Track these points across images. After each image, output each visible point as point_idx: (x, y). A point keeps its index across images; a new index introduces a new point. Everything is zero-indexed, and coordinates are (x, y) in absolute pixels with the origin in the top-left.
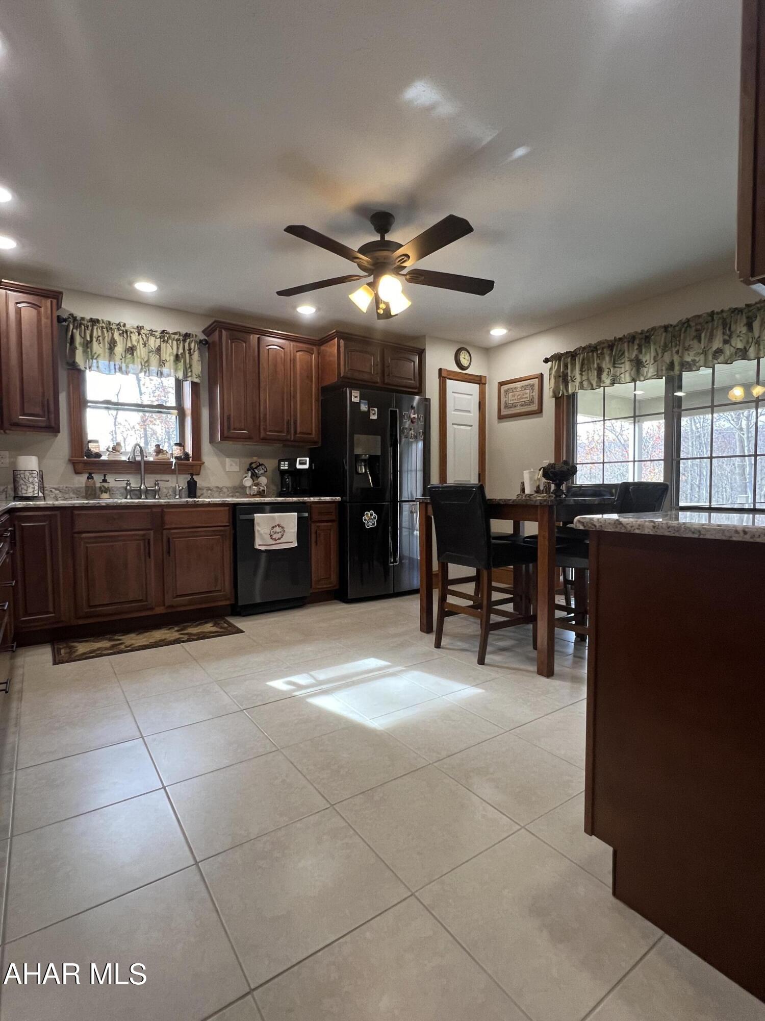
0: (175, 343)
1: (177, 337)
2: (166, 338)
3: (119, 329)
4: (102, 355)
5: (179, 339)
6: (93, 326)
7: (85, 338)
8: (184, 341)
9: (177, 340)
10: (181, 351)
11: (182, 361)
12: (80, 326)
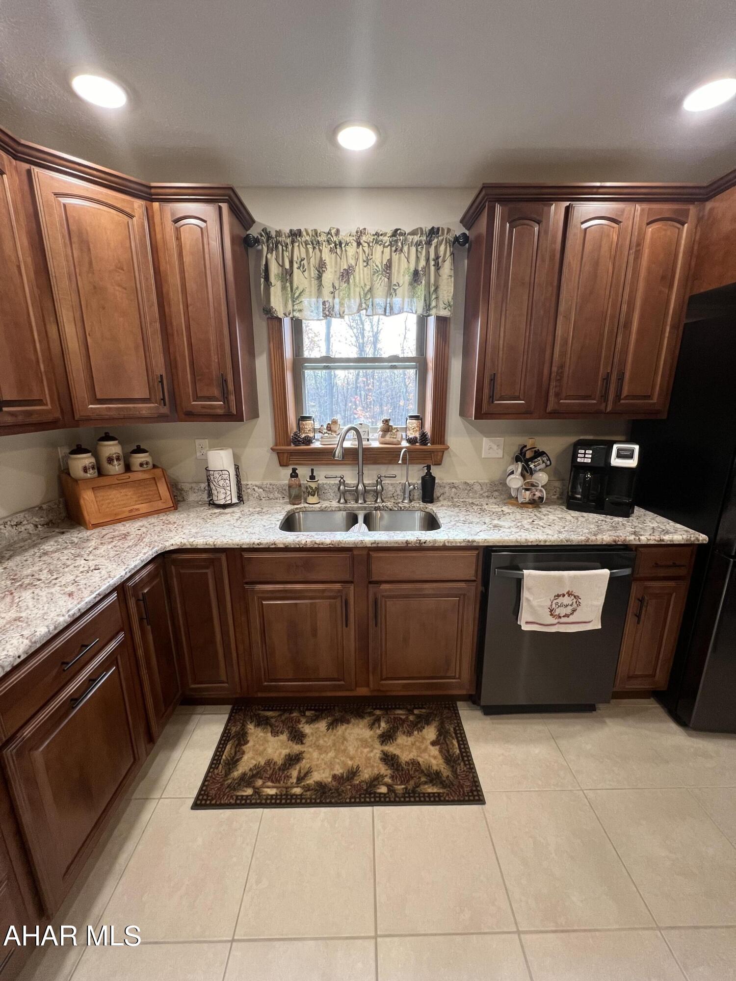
0: (413, 249)
1: (416, 238)
2: (400, 244)
3: (329, 242)
4: (307, 290)
5: (421, 242)
6: (293, 242)
7: (283, 266)
8: (429, 243)
9: (418, 244)
10: (422, 263)
11: (423, 282)
12: (277, 247)
